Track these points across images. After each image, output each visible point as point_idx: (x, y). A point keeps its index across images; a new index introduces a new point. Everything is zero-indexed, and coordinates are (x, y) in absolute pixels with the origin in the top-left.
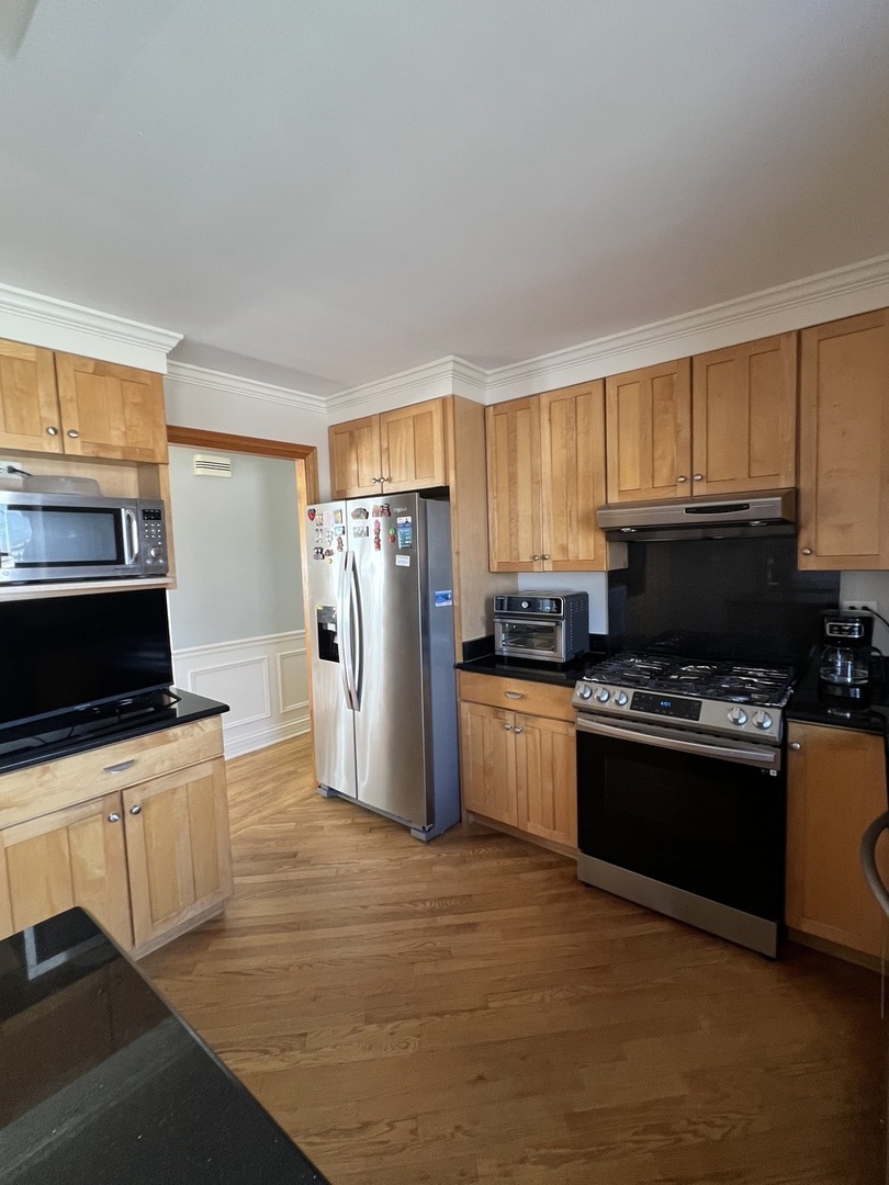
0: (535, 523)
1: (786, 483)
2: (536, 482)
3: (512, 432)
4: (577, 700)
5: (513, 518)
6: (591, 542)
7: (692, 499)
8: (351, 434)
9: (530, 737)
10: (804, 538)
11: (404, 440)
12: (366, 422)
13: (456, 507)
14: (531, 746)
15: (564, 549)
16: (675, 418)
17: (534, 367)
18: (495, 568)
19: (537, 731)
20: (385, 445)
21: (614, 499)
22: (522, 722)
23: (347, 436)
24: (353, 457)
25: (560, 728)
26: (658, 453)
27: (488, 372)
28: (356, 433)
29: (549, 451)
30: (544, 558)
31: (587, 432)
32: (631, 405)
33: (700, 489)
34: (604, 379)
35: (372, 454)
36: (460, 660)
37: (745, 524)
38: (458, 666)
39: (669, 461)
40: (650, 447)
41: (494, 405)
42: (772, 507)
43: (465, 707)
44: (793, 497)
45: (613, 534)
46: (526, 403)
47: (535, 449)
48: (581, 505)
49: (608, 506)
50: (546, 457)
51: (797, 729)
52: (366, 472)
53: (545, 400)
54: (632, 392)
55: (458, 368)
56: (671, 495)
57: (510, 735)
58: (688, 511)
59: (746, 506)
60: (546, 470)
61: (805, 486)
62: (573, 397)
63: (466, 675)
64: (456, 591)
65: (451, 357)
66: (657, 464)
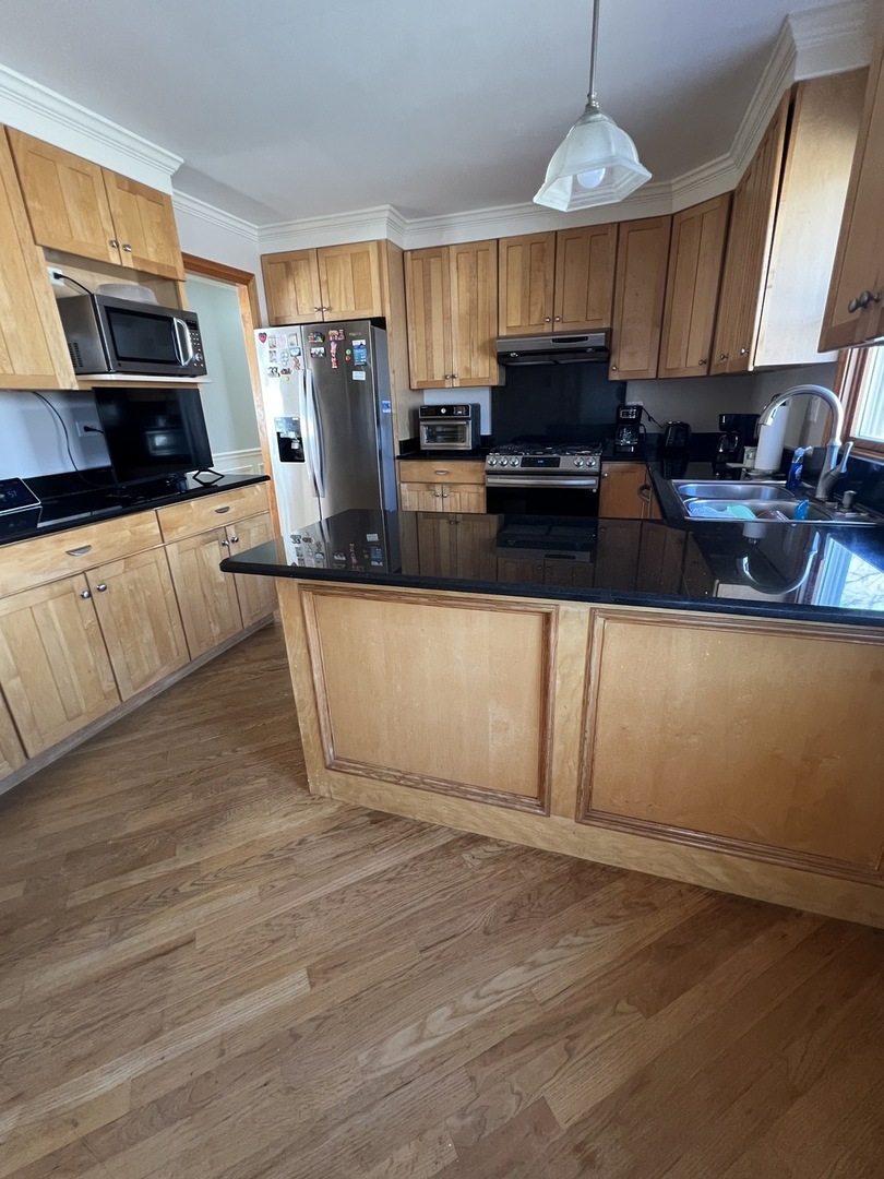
0: (447, 351)
1: (606, 325)
2: (447, 317)
3: (427, 275)
4: (488, 467)
5: (429, 347)
6: (487, 364)
7: (553, 334)
8: (287, 265)
9: (453, 500)
10: (613, 360)
11: (342, 275)
12: (303, 255)
13: (391, 335)
14: (453, 504)
15: (468, 370)
16: (545, 275)
17: (444, 222)
18: (414, 386)
19: (458, 495)
20: (324, 278)
21: (503, 332)
22: (446, 490)
23: (282, 267)
24: (291, 287)
25: (473, 489)
26: (533, 300)
27: (408, 221)
28: (293, 264)
29: (457, 292)
30: (453, 377)
31: (485, 281)
32: (515, 261)
33: (558, 327)
34: (498, 240)
35: (310, 284)
36: (397, 453)
37: (582, 350)
38: (398, 458)
39: (539, 306)
40: (527, 297)
41: (411, 251)
42: (597, 339)
43: (404, 487)
44: (609, 333)
45: (503, 359)
46: (438, 252)
47: (446, 292)
48: (480, 337)
49: (498, 338)
50: (454, 298)
51: (607, 467)
52: (306, 300)
53: (453, 251)
54: (516, 253)
55: (392, 217)
56: (540, 331)
57: (439, 500)
58: (554, 340)
59: (586, 338)
60: (454, 308)
61: (616, 327)
62: (474, 249)
63: (403, 463)
64: (394, 402)
65: (388, 206)
66: (532, 308)
